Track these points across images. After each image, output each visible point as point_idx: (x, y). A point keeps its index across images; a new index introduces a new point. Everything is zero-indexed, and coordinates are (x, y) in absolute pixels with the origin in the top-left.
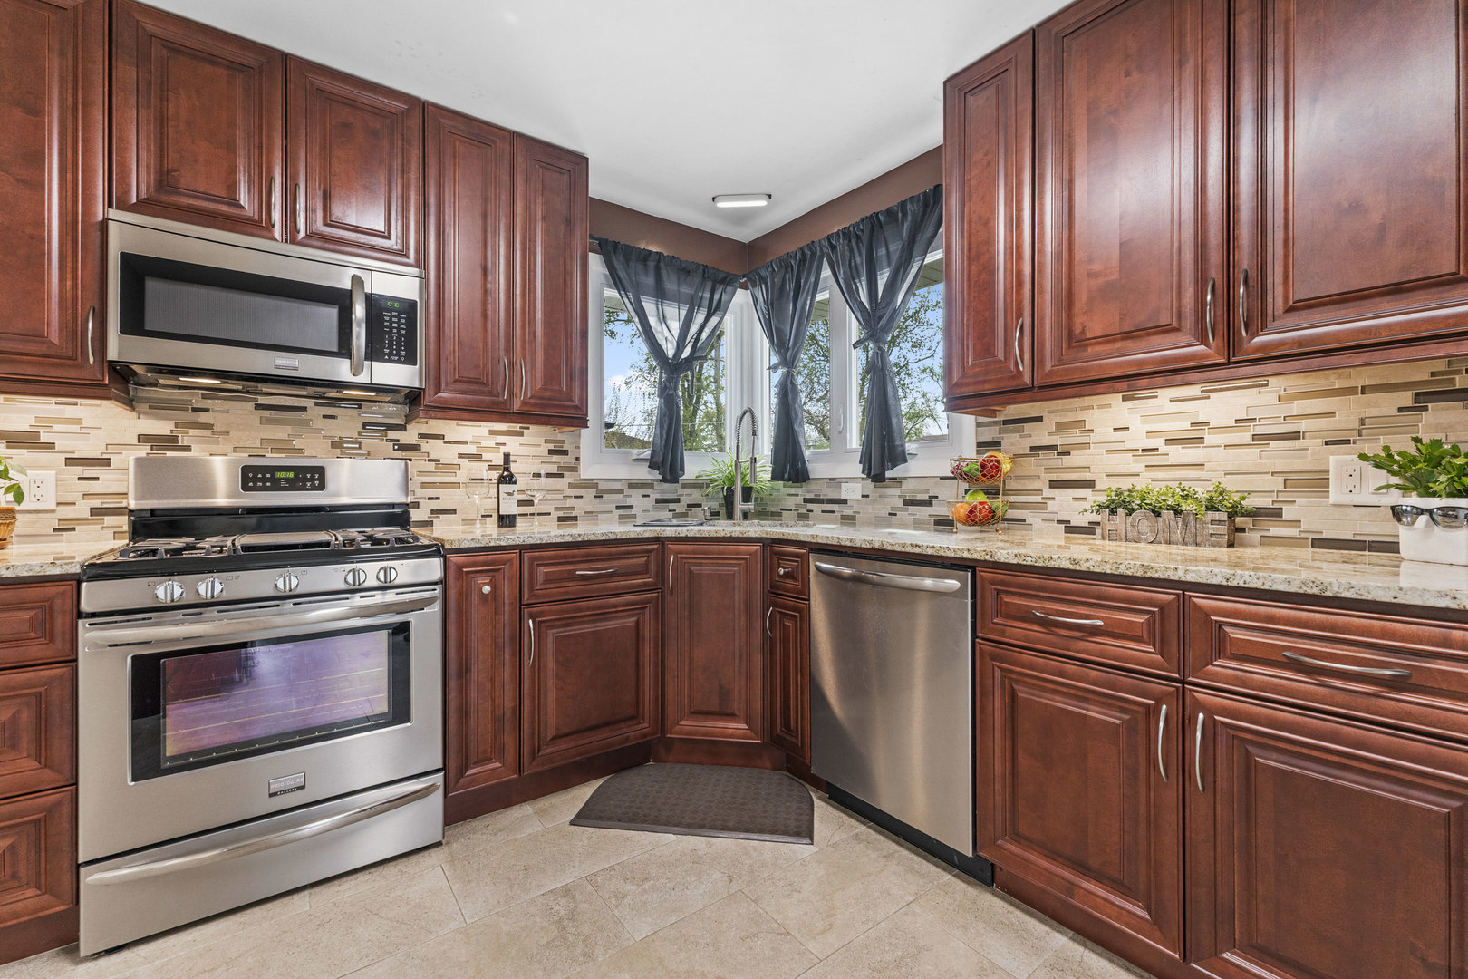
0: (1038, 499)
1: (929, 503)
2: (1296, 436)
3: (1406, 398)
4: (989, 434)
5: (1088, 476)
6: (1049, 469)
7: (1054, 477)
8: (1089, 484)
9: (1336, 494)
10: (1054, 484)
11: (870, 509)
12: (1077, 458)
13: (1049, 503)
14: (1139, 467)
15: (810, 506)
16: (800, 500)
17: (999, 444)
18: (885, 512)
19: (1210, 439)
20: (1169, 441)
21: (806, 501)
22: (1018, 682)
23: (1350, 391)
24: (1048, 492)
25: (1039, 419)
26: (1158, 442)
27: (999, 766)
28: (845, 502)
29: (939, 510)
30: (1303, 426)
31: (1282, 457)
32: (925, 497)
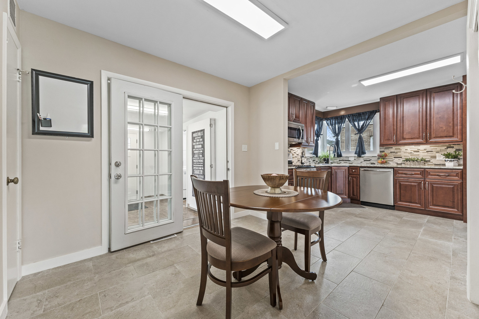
0: (392, 160)
1: (370, 161)
2: (432, 151)
3: (446, 147)
4: (382, 150)
5: (401, 156)
6: (394, 155)
7: (395, 156)
8: (401, 157)
9: (437, 159)
10: (394, 157)
11: (356, 162)
12: (399, 154)
13: (394, 160)
14: (410, 155)
15: (341, 161)
16: (338, 160)
17: (384, 151)
18: (360, 162)
19: (420, 151)
20: (414, 152)
21: (339, 160)
22: (401, 182)
23: (439, 146)
24: (393, 159)
25: (392, 148)
26: (413, 152)
27: (398, 193)
28: (350, 161)
29: (371, 162)
30: (433, 150)
31: (430, 154)
32: (369, 160)
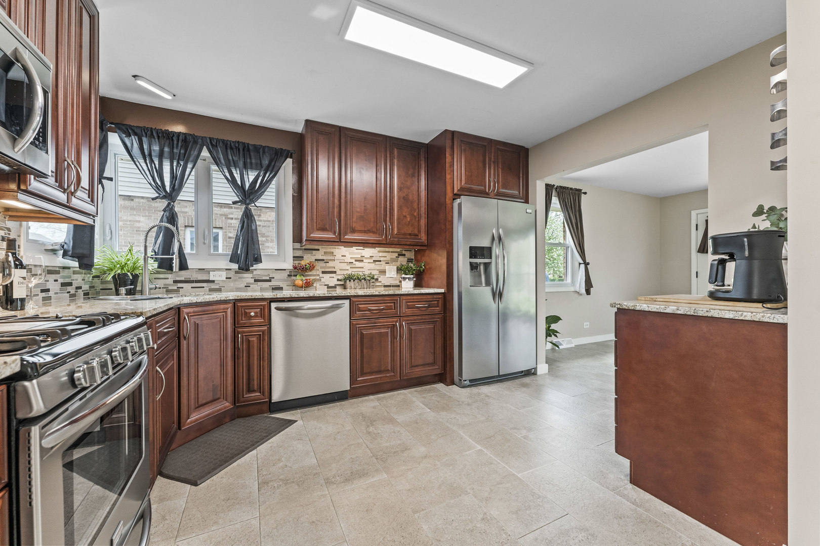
0: (318, 278)
1: (270, 281)
2: (380, 261)
3: (396, 255)
4: (299, 253)
5: (334, 270)
6: (321, 268)
7: (324, 270)
8: (335, 272)
9: (388, 275)
10: (323, 272)
11: (232, 284)
12: (331, 264)
13: (322, 279)
14: (348, 267)
15: (180, 285)
16: (170, 281)
17: (303, 257)
18: (243, 285)
19: (365, 261)
20: (356, 261)
21: (175, 282)
22: (363, 329)
23: (389, 252)
24: (321, 275)
25: (318, 250)
26: (353, 261)
28: (213, 281)
29: (274, 283)
30: (382, 259)
31: (378, 266)
32: (268, 278)
